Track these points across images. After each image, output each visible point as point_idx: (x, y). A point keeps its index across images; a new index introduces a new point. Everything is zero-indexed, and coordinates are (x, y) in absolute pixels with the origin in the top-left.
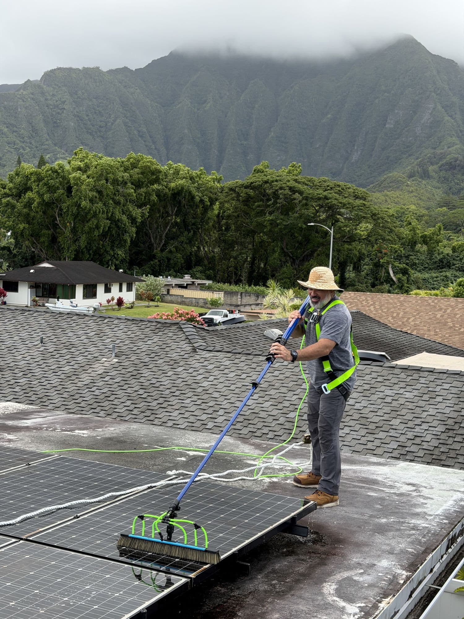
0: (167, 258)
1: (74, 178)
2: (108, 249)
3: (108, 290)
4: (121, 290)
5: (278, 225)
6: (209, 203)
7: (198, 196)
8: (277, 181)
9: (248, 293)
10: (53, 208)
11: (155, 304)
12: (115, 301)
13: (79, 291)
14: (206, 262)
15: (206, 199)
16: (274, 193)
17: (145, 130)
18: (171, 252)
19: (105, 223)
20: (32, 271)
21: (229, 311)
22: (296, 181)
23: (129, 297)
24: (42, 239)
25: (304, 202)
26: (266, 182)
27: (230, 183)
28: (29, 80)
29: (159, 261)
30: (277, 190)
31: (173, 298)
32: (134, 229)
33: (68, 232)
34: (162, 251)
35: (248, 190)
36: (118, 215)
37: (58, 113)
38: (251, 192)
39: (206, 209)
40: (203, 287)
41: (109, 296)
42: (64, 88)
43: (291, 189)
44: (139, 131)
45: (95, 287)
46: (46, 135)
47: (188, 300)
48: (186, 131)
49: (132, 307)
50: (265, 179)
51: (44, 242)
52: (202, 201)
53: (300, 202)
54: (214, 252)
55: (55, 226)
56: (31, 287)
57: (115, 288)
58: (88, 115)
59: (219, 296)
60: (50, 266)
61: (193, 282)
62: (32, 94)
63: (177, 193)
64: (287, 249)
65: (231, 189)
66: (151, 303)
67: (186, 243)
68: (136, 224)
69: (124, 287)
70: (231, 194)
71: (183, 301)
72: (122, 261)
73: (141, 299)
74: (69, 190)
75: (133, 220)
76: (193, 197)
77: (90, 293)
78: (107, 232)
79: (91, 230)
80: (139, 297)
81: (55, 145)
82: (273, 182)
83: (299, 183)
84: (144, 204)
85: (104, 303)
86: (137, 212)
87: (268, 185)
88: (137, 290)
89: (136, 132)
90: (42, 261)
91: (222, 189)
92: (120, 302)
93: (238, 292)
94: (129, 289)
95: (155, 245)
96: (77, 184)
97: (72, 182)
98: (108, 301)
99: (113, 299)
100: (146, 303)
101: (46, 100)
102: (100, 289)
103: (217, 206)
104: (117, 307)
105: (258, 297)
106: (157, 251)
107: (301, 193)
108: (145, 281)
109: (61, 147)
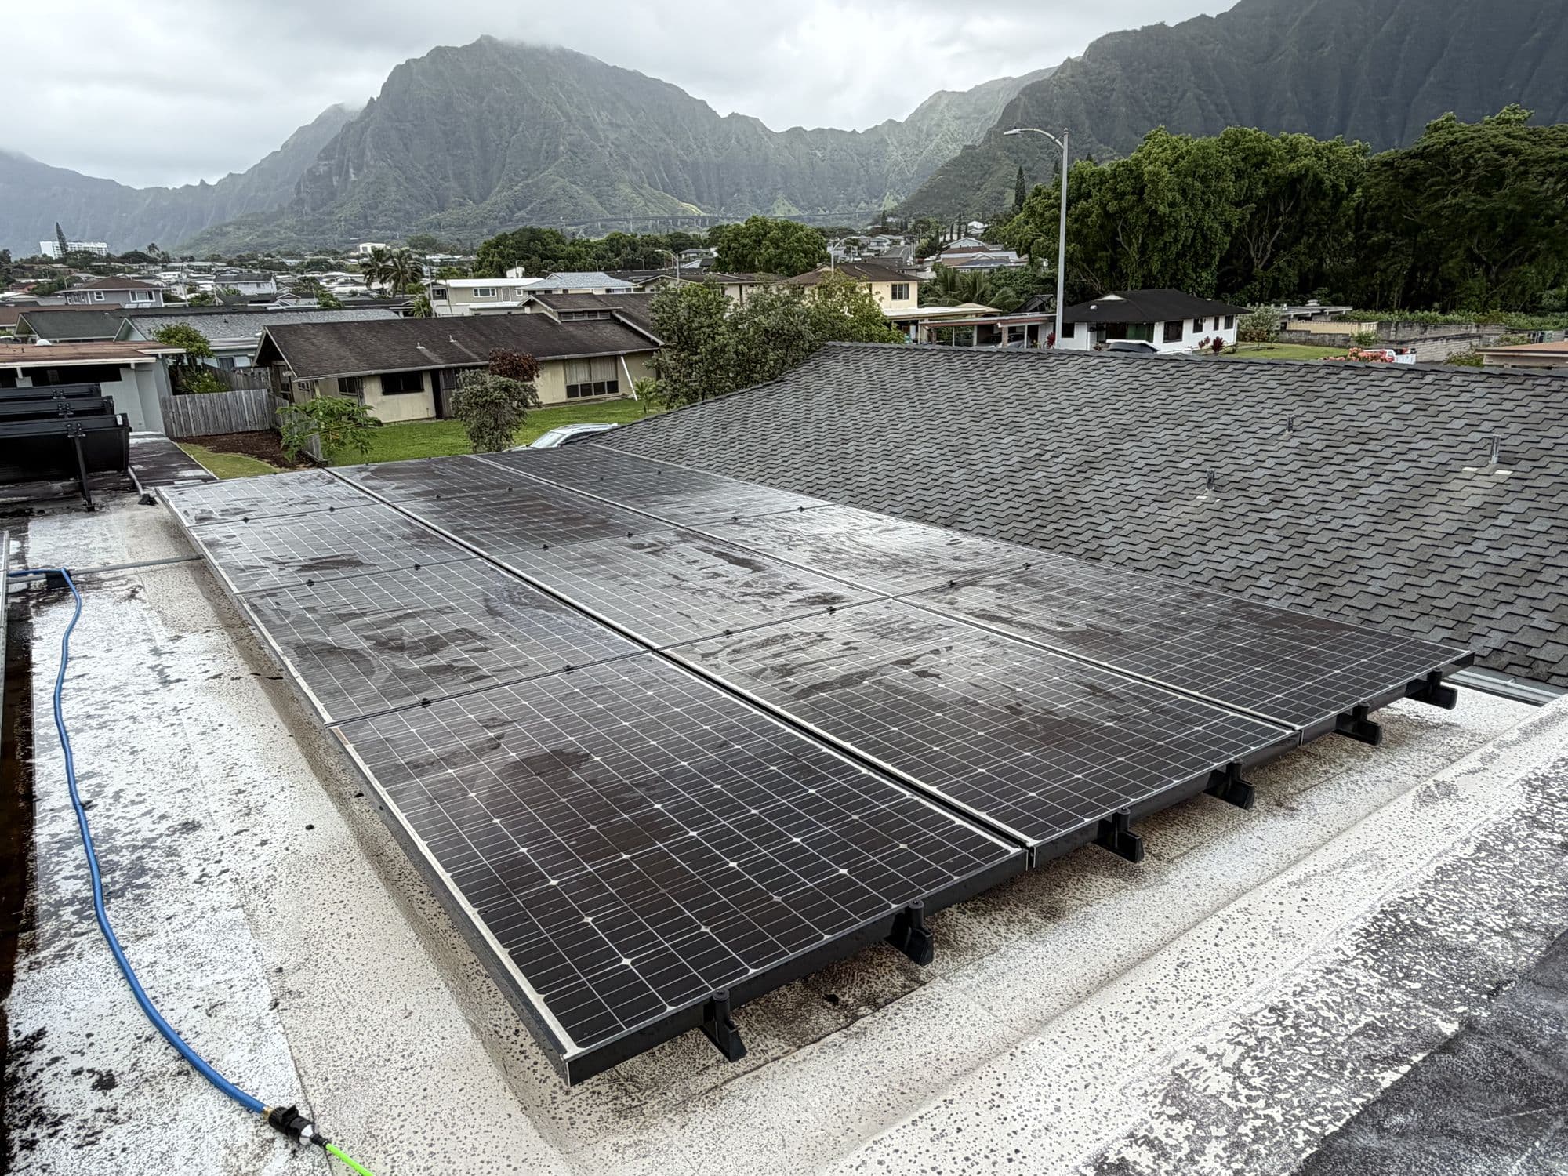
0: (1274, 278)
1: (1150, 172)
2: (1190, 271)
3: (1198, 328)
4: (1216, 328)
5: (1467, 211)
6: (1346, 189)
7: (1328, 180)
8: (1472, 139)
9: (1410, 324)
10: (1115, 220)
11: (1268, 345)
12: (1211, 343)
13: (1159, 331)
14: (1332, 280)
15: (1342, 183)
16: (1465, 160)
17: (1226, 102)
18: (1279, 269)
19: (1186, 234)
20: (1093, 307)
21: (1396, 351)
22: (1508, 135)
23: (1229, 337)
24: (1097, 266)
25: (1522, 168)
26: (1453, 143)
27: (1385, 155)
28: (1069, 59)
29: (1261, 283)
30: (1471, 156)
31: (1293, 336)
32: (1228, 239)
33: (1134, 253)
34: (1265, 268)
35: (1416, 161)
36: (1207, 221)
37: (1107, 97)
38: (1420, 164)
39: (1338, 198)
40: (1340, 318)
41: (1200, 337)
42: (1113, 61)
43: (1497, 148)
44: (1217, 105)
45: (1180, 325)
46: (1088, 131)
47: (1317, 337)
48: (1289, 94)
49: (1234, 352)
50: (1451, 138)
51: (1101, 268)
52: (1335, 187)
53: (1514, 169)
54: (1345, 264)
55: (1115, 245)
56: (1091, 329)
57: (1208, 325)
58: (1145, 94)
59: (1368, 328)
60: (1118, 298)
61: (1322, 310)
62: (1072, 77)
63: (1295, 180)
64: (1479, 249)
65: (1385, 164)
66: (1262, 345)
67: (1304, 254)
68: (1230, 232)
69: (1222, 322)
70: (1386, 171)
71: (1310, 340)
72: (1208, 286)
73: (1244, 340)
74: (1139, 191)
75: (1227, 226)
76: (1320, 182)
77: (1173, 333)
78: (1189, 247)
79: (1165, 247)
80: (1242, 337)
81: (1100, 141)
82: (1465, 141)
83: (1514, 138)
84: (1247, 201)
85: (1196, 347)
86: (1234, 215)
87: (1456, 147)
88: (1239, 327)
89: (1212, 107)
90: (1105, 294)
91: (1371, 164)
92: (1218, 344)
93: (1391, 322)
94: (1228, 326)
95: (1255, 261)
96: (1152, 181)
97: (1146, 177)
98: (1201, 344)
99: (1207, 340)
100: (1255, 345)
101: (1090, 81)
102: (1188, 327)
103: (1359, 192)
104: (1212, 352)
105: (1425, 327)
106: (1258, 270)
107: (1517, 153)
108: (1249, 312)
109: (1107, 144)
